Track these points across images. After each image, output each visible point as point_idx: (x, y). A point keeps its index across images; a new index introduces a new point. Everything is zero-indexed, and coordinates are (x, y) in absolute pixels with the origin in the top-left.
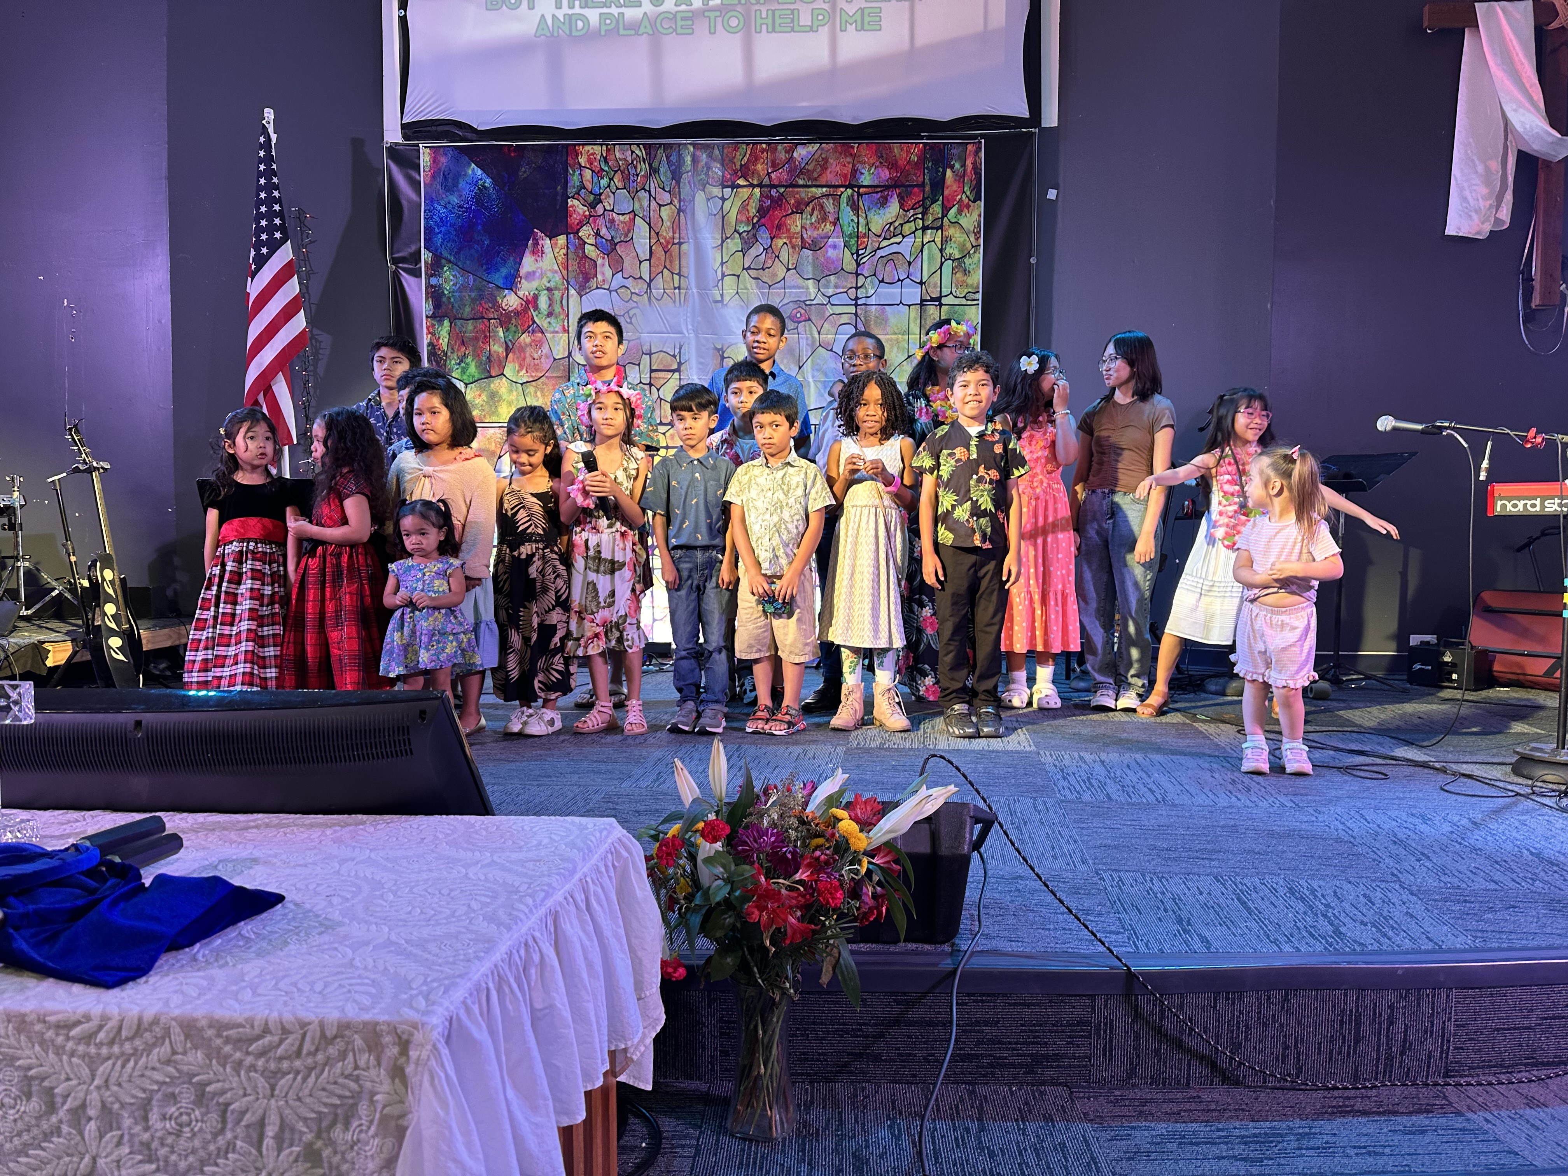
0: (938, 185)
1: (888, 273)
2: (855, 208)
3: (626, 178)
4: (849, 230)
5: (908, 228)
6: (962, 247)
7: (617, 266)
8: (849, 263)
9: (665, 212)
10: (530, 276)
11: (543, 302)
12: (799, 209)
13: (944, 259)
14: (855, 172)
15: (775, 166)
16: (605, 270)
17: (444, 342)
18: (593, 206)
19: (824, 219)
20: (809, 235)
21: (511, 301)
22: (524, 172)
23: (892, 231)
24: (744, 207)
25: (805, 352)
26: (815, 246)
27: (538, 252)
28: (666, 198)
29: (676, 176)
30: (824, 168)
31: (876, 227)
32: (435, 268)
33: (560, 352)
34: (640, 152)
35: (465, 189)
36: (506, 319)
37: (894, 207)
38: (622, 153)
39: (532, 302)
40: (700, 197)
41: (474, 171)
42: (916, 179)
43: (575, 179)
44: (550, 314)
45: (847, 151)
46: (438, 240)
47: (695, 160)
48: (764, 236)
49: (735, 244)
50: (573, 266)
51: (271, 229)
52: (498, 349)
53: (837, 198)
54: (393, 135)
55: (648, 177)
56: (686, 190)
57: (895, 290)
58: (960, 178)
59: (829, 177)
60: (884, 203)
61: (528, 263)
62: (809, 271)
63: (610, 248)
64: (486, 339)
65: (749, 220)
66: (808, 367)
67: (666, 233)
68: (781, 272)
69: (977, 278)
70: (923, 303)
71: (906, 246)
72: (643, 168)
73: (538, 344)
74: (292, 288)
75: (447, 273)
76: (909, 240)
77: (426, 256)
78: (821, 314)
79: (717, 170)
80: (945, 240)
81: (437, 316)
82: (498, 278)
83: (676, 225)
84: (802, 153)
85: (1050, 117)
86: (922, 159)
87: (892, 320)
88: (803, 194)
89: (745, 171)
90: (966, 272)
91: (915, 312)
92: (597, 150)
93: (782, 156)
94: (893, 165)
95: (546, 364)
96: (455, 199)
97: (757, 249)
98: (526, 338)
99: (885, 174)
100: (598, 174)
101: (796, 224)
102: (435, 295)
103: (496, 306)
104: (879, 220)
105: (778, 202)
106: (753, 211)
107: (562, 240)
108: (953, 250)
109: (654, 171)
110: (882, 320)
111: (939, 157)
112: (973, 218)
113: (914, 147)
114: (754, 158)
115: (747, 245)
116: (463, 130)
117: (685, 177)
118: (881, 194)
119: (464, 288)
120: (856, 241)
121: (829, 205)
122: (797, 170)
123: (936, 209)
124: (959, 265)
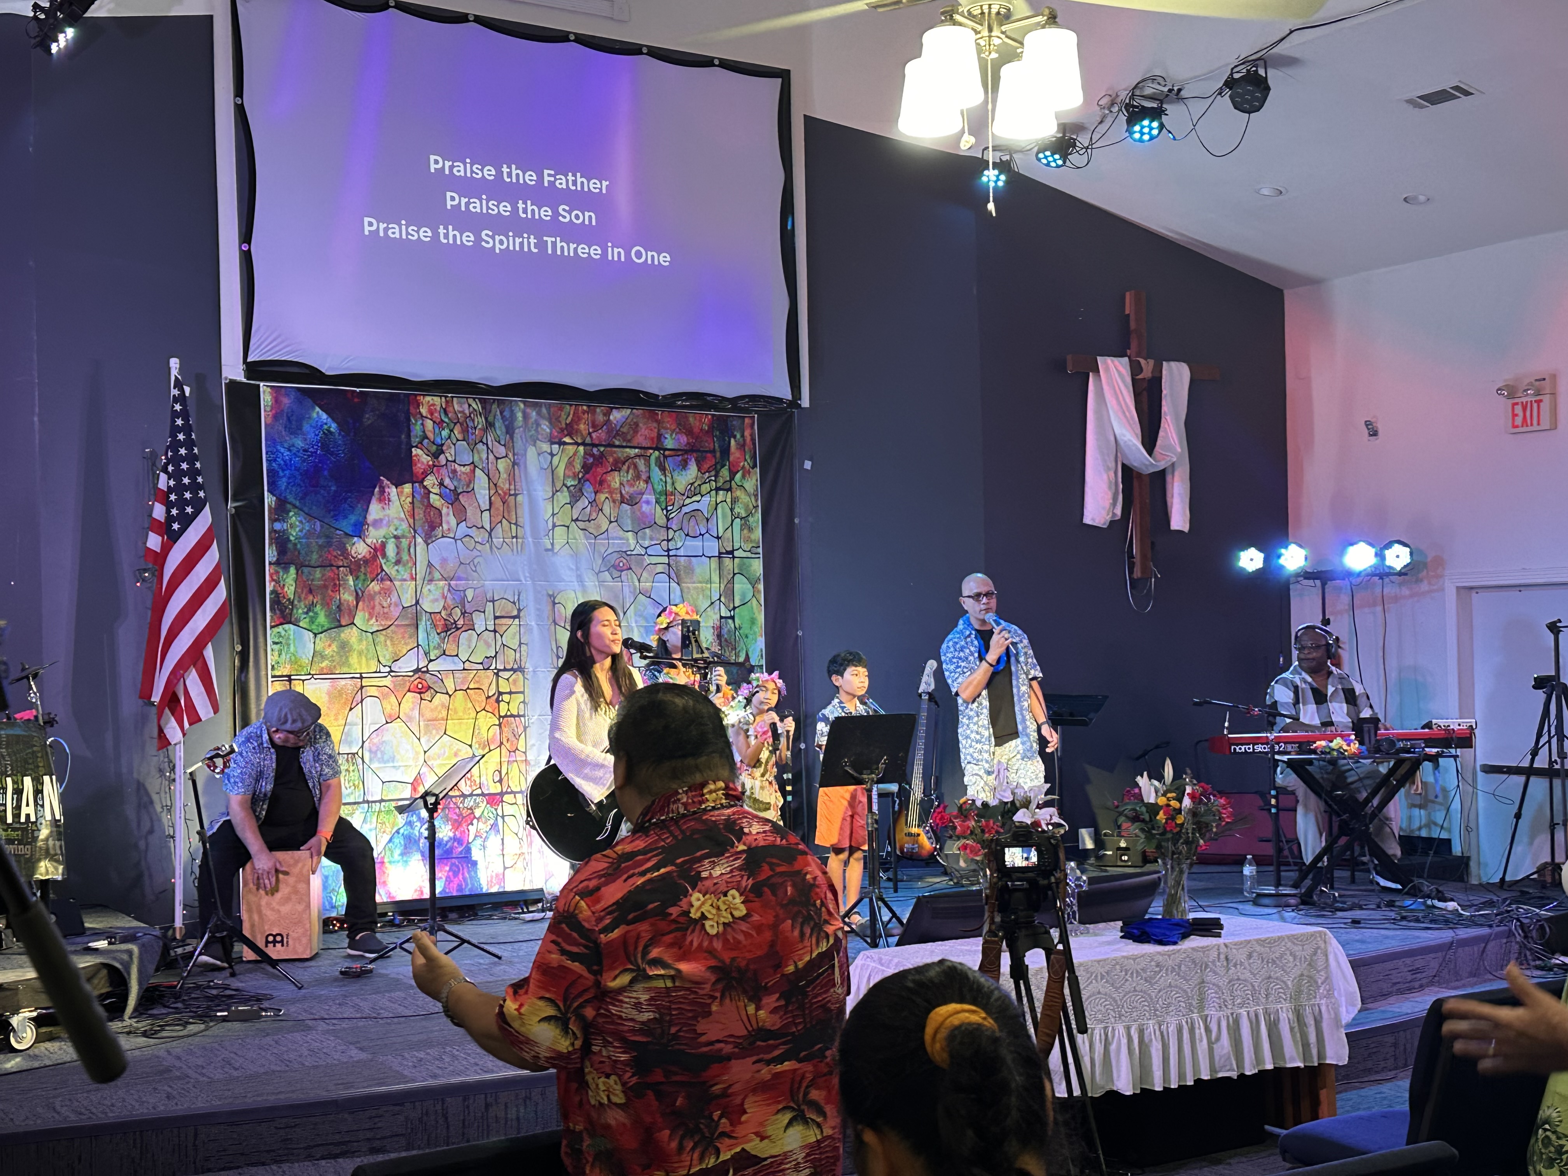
0: (726, 451)
1: (693, 527)
2: (663, 469)
3: (465, 431)
4: (659, 488)
5: (705, 488)
6: (747, 508)
7: (461, 515)
8: (660, 517)
9: (502, 465)
10: (377, 523)
11: (391, 550)
12: (617, 466)
13: (734, 517)
14: (660, 436)
15: (595, 427)
16: (449, 519)
17: (290, 590)
18: (436, 455)
19: (638, 477)
20: (627, 490)
21: (360, 549)
22: (368, 419)
23: (693, 491)
24: (570, 464)
25: (627, 599)
26: (632, 501)
27: (384, 499)
28: (502, 451)
29: (510, 430)
30: (636, 432)
31: (680, 487)
32: (280, 511)
33: (408, 600)
34: (476, 406)
35: (309, 432)
36: (356, 567)
37: (693, 470)
38: (460, 405)
39: (379, 550)
40: (531, 452)
41: (319, 414)
42: (708, 445)
43: (417, 429)
44: (398, 562)
45: (653, 416)
46: (283, 483)
47: (526, 416)
48: (588, 489)
49: (564, 497)
50: (420, 514)
51: (194, 488)
52: (347, 597)
53: (647, 459)
54: (235, 371)
55: (485, 430)
56: (519, 444)
57: (698, 543)
58: (742, 446)
59: (640, 439)
60: (684, 465)
61: (375, 510)
62: (628, 524)
63: (454, 498)
64: (336, 588)
65: (575, 476)
66: (630, 613)
67: (504, 485)
68: (605, 524)
69: (758, 534)
70: (719, 557)
71: (704, 503)
72: (480, 421)
73: (387, 592)
75: (293, 518)
76: (706, 499)
77: (269, 499)
78: (640, 563)
79: (545, 427)
80: (734, 501)
81: (282, 563)
82: (346, 525)
83: (512, 477)
84: (618, 416)
85: (805, 400)
86: (711, 428)
87: (698, 570)
88: (620, 454)
89: (570, 430)
90: (750, 529)
91: (714, 563)
92: (436, 400)
94: (689, 432)
95: (395, 612)
96: (299, 443)
97: (583, 502)
98: (375, 586)
99: (684, 439)
100: (439, 424)
101: (615, 480)
102: (281, 542)
103: (345, 554)
104: (682, 481)
105: (600, 460)
106: (578, 467)
107: (407, 488)
108: (740, 510)
109: (490, 425)
110: (690, 570)
111: (723, 429)
112: (752, 483)
113: (700, 420)
114: (577, 419)
115: (575, 498)
116: (312, 374)
117: (518, 433)
118: (683, 456)
119: (309, 535)
120: (666, 498)
121: (641, 464)
122: (614, 432)
123: (725, 473)
124: (746, 525)
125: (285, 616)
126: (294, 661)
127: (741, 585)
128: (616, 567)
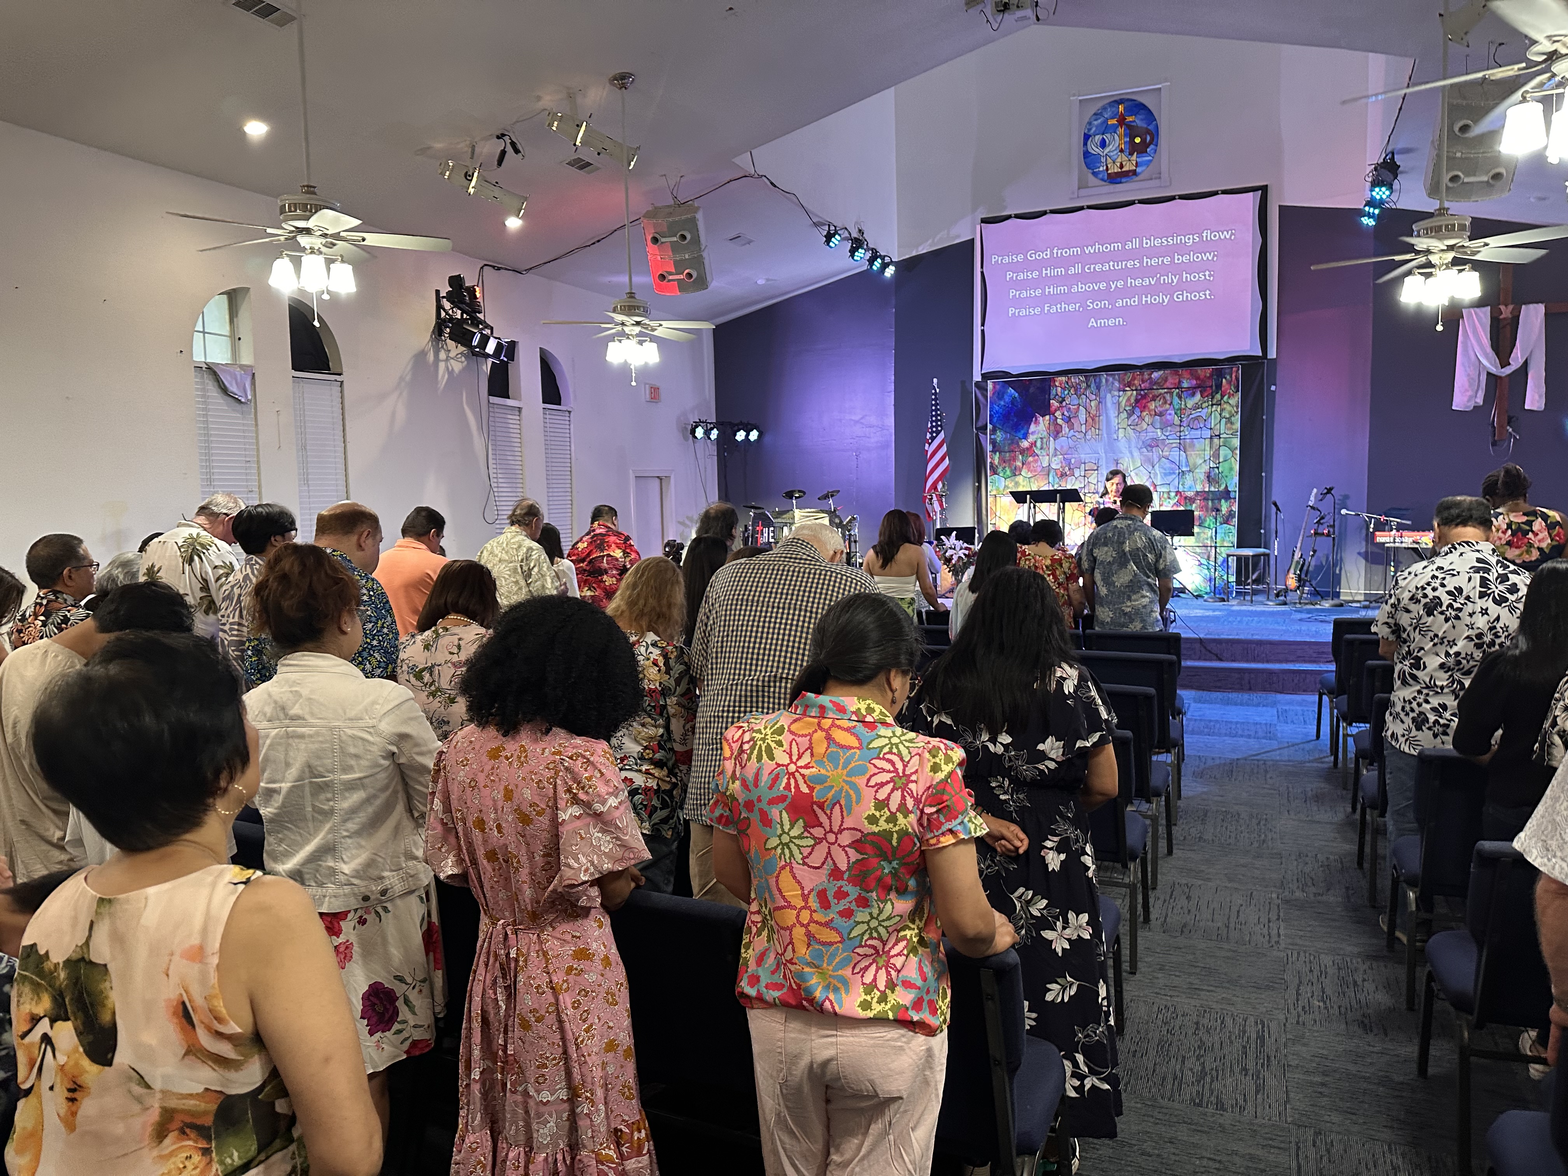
0: (1219, 386)
1: (1196, 425)
2: (1180, 398)
3: (1076, 390)
4: (1177, 407)
5: (1204, 405)
6: (1230, 412)
7: (1071, 427)
8: (1177, 421)
9: (1093, 404)
10: (1033, 433)
11: (1039, 444)
12: (1154, 399)
13: (1222, 418)
14: (1180, 382)
15: (1143, 381)
16: (1066, 429)
17: (996, 462)
18: (1061, 402)
19: (1165, 403)
20: (1158, 410)
21: (1025, 444)
22: (1032, 390)
23: (1197, 407)
24: (1129, 399)
25: (1156, 460)
26: (1161, 415)
27: (1037, 422)
28: (1094, 397)
29: (1098, 388)
30: (1166, 381)
31: (1189, 406)
32: (993, 431)
33: (1045, 464)
34: (1082, 379)
35: (1007, 398)
36: (1022, 452)
37: (1198, 396)
38: (1074, 380)
39: (1034, 444)
40: (1109, 396)
41: (1011, 390)
42: (1208, 383)
43: (1054, 392)
44: (1042, 449)
45: (1177, 373)
46: (995, 420)
47: (1107, 380)
49: (1124, 415)
50: (1052, 428)
51: (937, 426)
52: (1019, 464)
53: (1171, 394)
54: (977, 377)
55: (1086, 389)
56: (1102, 393)
57: (1199, 432)
58: (1229, 383)
59: (1168, 385)
60: (1193, 395)
61: (1033, 428)
62: (1158, 425)
63: (1068, 420)
64: (1014, 460)
65: (1131, 405)
66: (1157, 467)
67: (1093, 412)
68: (1145, 426)
69: (1238, 425)
70: (1211, 438)
71: (1204, 413)
72: (1084, 385)
73: (1036, 460)
74: (944, 448)
75: (998, 433)
76: (1205, 411)
77: (989, 427)
78: (1163, 444)
79: (1117, 384)
80: (1222, 410)
81: (994, 451)
82: (1020, 435)
83: (1098, 408)
84: (1156, 375)
85: (1272, 354)
86: (1211, 375)
87: (1197, 445)
88: (1156, 392)
89: (1129, 384)
90: (1232, 423)
91: (1208, 441)
92: (1064, 379)
93: (1146, 376)
94: (1198, 378)
95: (1039, 469)
96: (1002, 403)
97: (1134, 417)
98: (1031, 459)
99: (1194, 382)
100: (1064, 389)
101: (1152, 406)
102: (993, 442)
103: (1019, 446)
104: (1190, 403)
105: (1144, 397)
106: (1132, 400)
107: (1047, 417)
108: (1224, 414)
109: (1088, 386)
110: (1193, 445)
111: (1220, 374)
112: (1236, 400)
113: (1208, 370)
114: (1134, 379)
115: (1129, 416)
116: (1006, 374)
117: (1102, 389)
118: (1192, 391)
119: (1005, 439)
120: (1180, 412)
121: (1168, 397)
122: (1153, 383)
123: (1218, 396)
124: (1229, 421)
125: (995, 472)
126: (998, 489)
127: (1224, 452)
128: (1150, 446)
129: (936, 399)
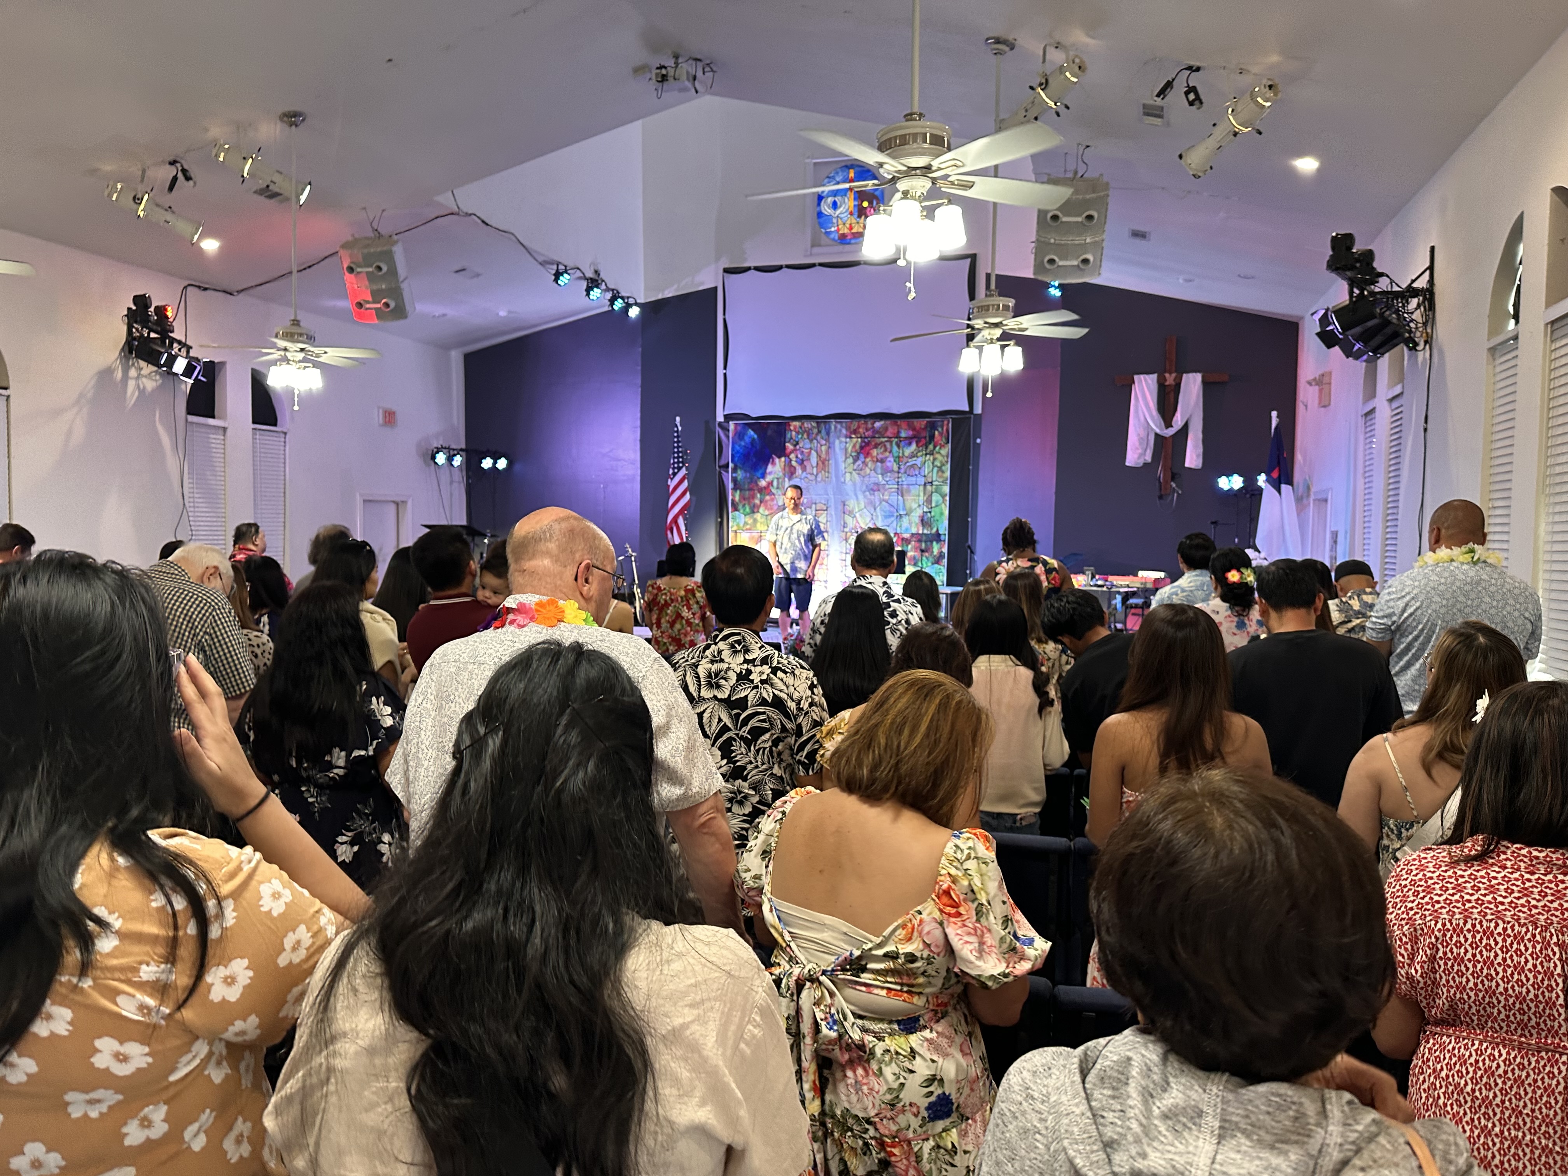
0: (932, 437)
1: (912, 472)
2: (898, 446)
3: (808, 435)
4: (896, 455)
5: (919, 454)
6: (941, 462)
7: (804, 469)
8: (895, 468)
9: (823, 448)
10: (770, 473)
11: (775, 484)
12: (876, 446)
13: (934, 466)
14: (899, 432)
15: (867, 430)
16: (799, 471)
17: (737, 498)
18: (795, 446)
19: (886, 450)
20: (880, 457)
21: (763, 483)
22: (769, 432)
23: (913, 455)
24: (854, 446)
25: (878, 503)
26: (882, 461)
27: (774, 463)
28: (823, 442)
29: (828, 434)
30: (886, 431)
31: (906, 454)
32: (734, 470)
34: (814, 424)
35: (747, 439)
36: (761, 490)
37: (914, 446)
38: (807, 425)
39: (770, 484)
40: (837, 442)
41: (751, 432)
42: (923, 434)
43: (788, 436)
44: (778, 488)
45: (896, 424)
46: (736, 459)
47: (836, 427)
48: (862, 456)
49: (850, 460)
50: (787, 469)
51: (678, 462)
52: (757, 502)
53: (891, 442)
54: (720, 418)
55: (817, 434)
56: (831, 440)
57: (914, 479)
58: (941, 434)
60: (910, 444)
61: (770, 468)
62: (879, 471)
63: (801, 462)
64: (754, 498)
65: (856, 451)
66: (878, 510)
67: (823, 456)
68: (868, 471)
69: (948, 474)
70: (925, 485)
71: (919, 461)
72: (815, 431)
73: (772, 500)
74: (685, 484)
75: (739, 472)
76: (920, 459)
77: (731, 465)
78: (884, 488)
79: (844, 431)
80: (935, 459)
81: (735, 489)
82: (759, 474)
83: (827, 453)
84: (878, 424)
85: (978, 409)
86: (926, 427)
87: (913, 491)
88: (878, 441)
89: (855, 432)
90: (943, 472)
91: (922, 488)
92: (797, 424)
93: (870, 426)
94: (914, 429)
96: (743, 443)
97: (859, 462)
98: (768, 498)
99: (911, 433)
100: (798, 433)
101: (875, 452)
102: (735, 480)
103: (757, 485)
104: (908, 451)
105: (868, 444)
106: (858, 447)
107: (783, 459)
108: (938, 463)
109: (819, 432)
110: (909, 491)
111: (933, 426)
112: (946, 450)
113: (923, 422)
114: (859, 427)
115: (855, 461)
116: (747, 417)
117: (832, 434)
118: (909, 441)
119: (745, 478)
120: (898, 459)
121: (888, 445)
122: (876, 431)
123: (931, 447)
124: (940, 469)
125: (735, 509)
126: (738, 525)
127: (936, 498)
128: (873, 490)
129: (678, 437)
